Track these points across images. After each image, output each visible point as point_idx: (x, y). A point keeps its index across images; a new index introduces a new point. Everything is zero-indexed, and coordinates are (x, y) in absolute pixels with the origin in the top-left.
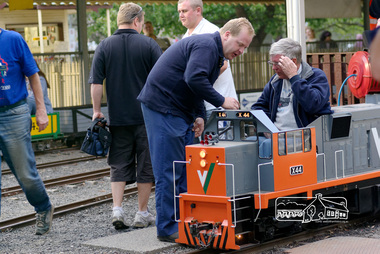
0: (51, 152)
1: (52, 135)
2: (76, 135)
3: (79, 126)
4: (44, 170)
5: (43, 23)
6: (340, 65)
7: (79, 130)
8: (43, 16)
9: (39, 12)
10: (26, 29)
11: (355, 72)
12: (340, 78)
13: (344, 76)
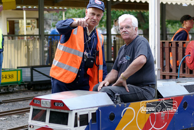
0: (17, 92)
1: (17, 83)
2: (32, 83)
3: (34, 78)
4: (7, 104)
5: (27, 18)
6: (181, 49)
7: (34, 80)
8: (26, 14)
9: (24, 12)
10: (20, 21)
11: (190, 53)
12: (182, 56)
13: (184, 55)
